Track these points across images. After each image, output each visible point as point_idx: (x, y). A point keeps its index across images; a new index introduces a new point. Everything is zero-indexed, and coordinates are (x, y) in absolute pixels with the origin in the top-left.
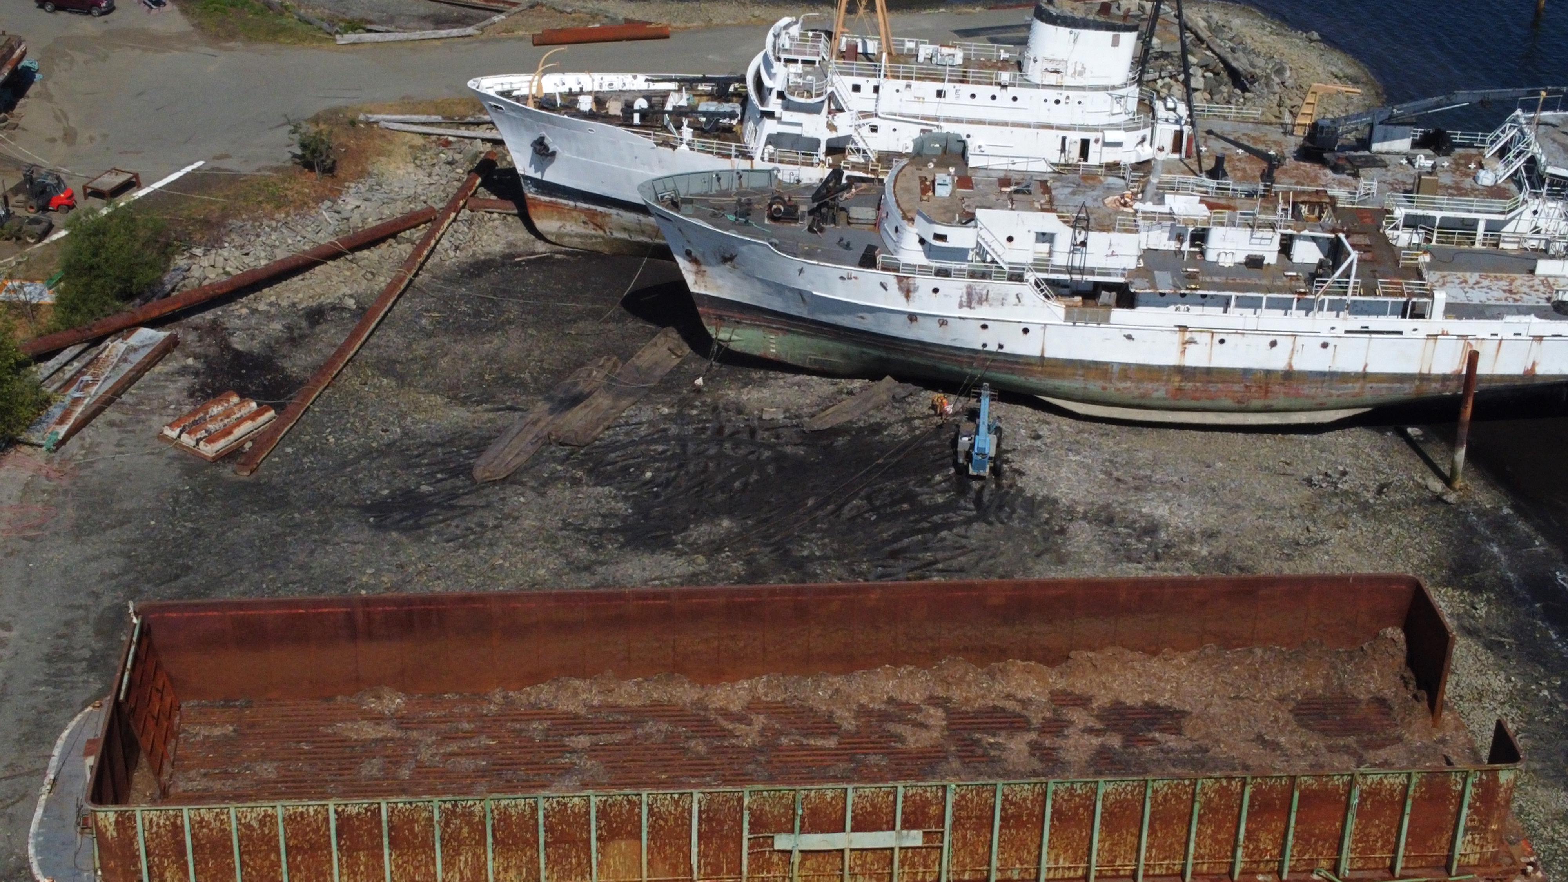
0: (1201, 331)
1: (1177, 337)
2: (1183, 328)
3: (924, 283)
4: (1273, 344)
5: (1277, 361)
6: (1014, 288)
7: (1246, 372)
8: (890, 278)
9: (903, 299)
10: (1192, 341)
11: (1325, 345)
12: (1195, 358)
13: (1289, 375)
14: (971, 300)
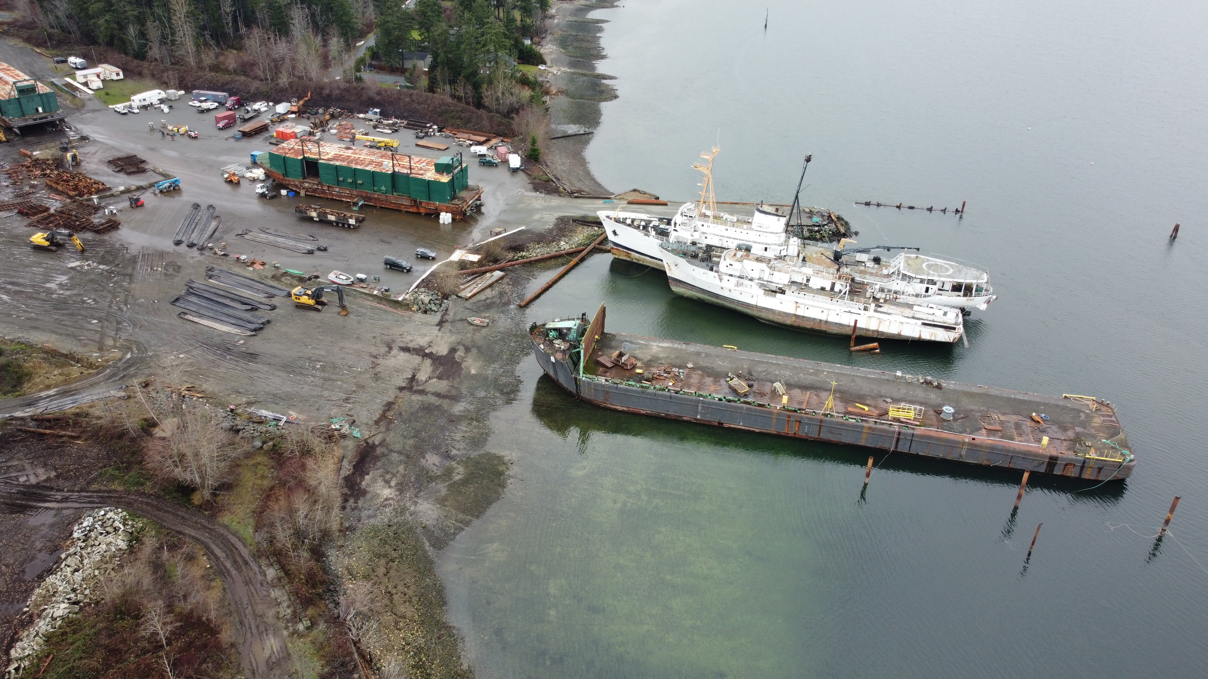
0: (802, 304)
1: (795, 305)
2: (797, 303)
3: (726, 278)
4: (823, 312)
5: (823, 317)
6: (750, 283)
7: (814, 319)
8: (716, 274)
9: (719, 281)
10: (799, 307)
11: (838, 315)
12: (800, 312)
13: (826, 322)
14: (738, 285)
